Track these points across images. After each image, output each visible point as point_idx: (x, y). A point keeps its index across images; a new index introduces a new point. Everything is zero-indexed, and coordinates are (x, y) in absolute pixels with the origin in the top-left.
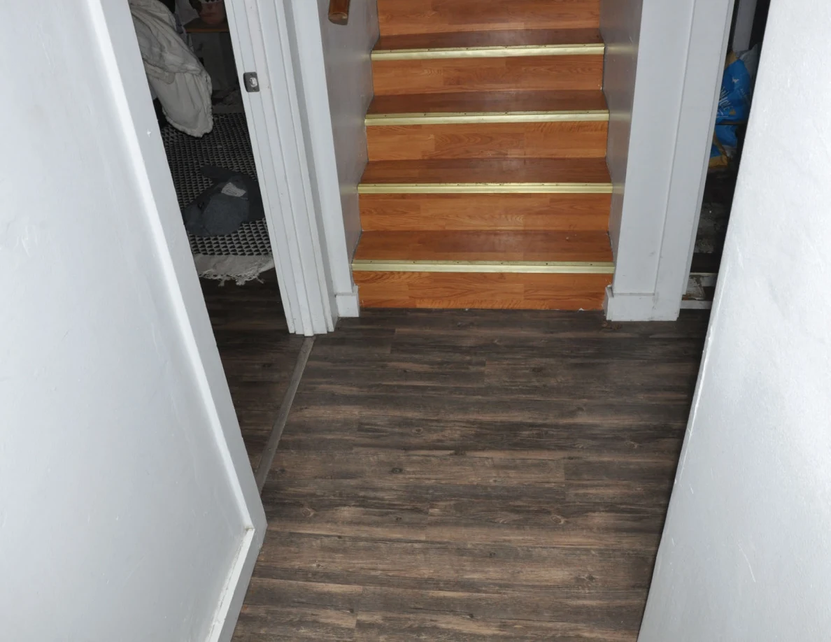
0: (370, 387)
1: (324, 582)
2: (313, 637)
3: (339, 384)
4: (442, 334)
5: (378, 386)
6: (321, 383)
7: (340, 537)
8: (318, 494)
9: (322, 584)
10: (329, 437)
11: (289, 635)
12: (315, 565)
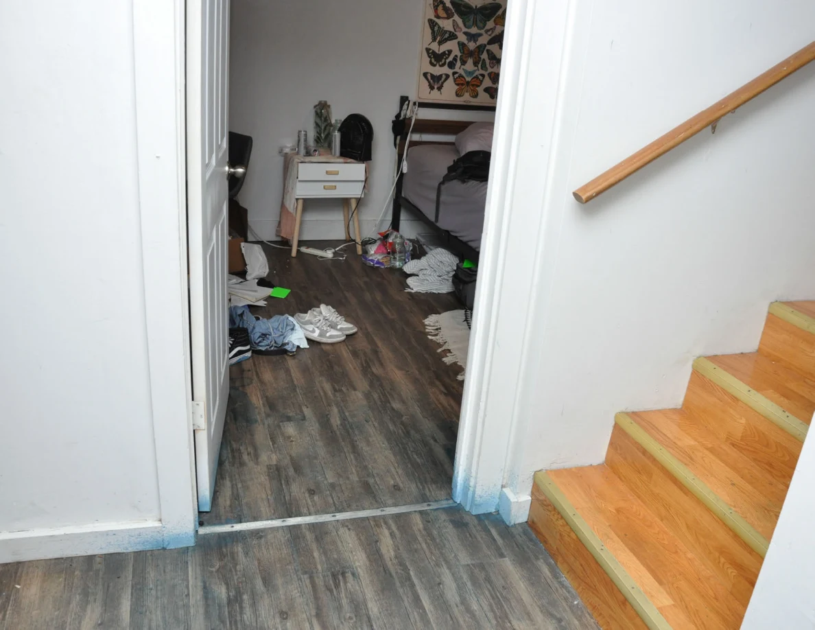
0: (402, 564)
1: (131, 599)
2: (71, 606)
3: (394, 542)
4: (524, 598)
5: (406, 569)
6: (389, 528)
7: (188, 595)
8: (238, 567)
9: (130, 597)
10: (316, 554)
11: (73, 590)
12: (151, 586)
